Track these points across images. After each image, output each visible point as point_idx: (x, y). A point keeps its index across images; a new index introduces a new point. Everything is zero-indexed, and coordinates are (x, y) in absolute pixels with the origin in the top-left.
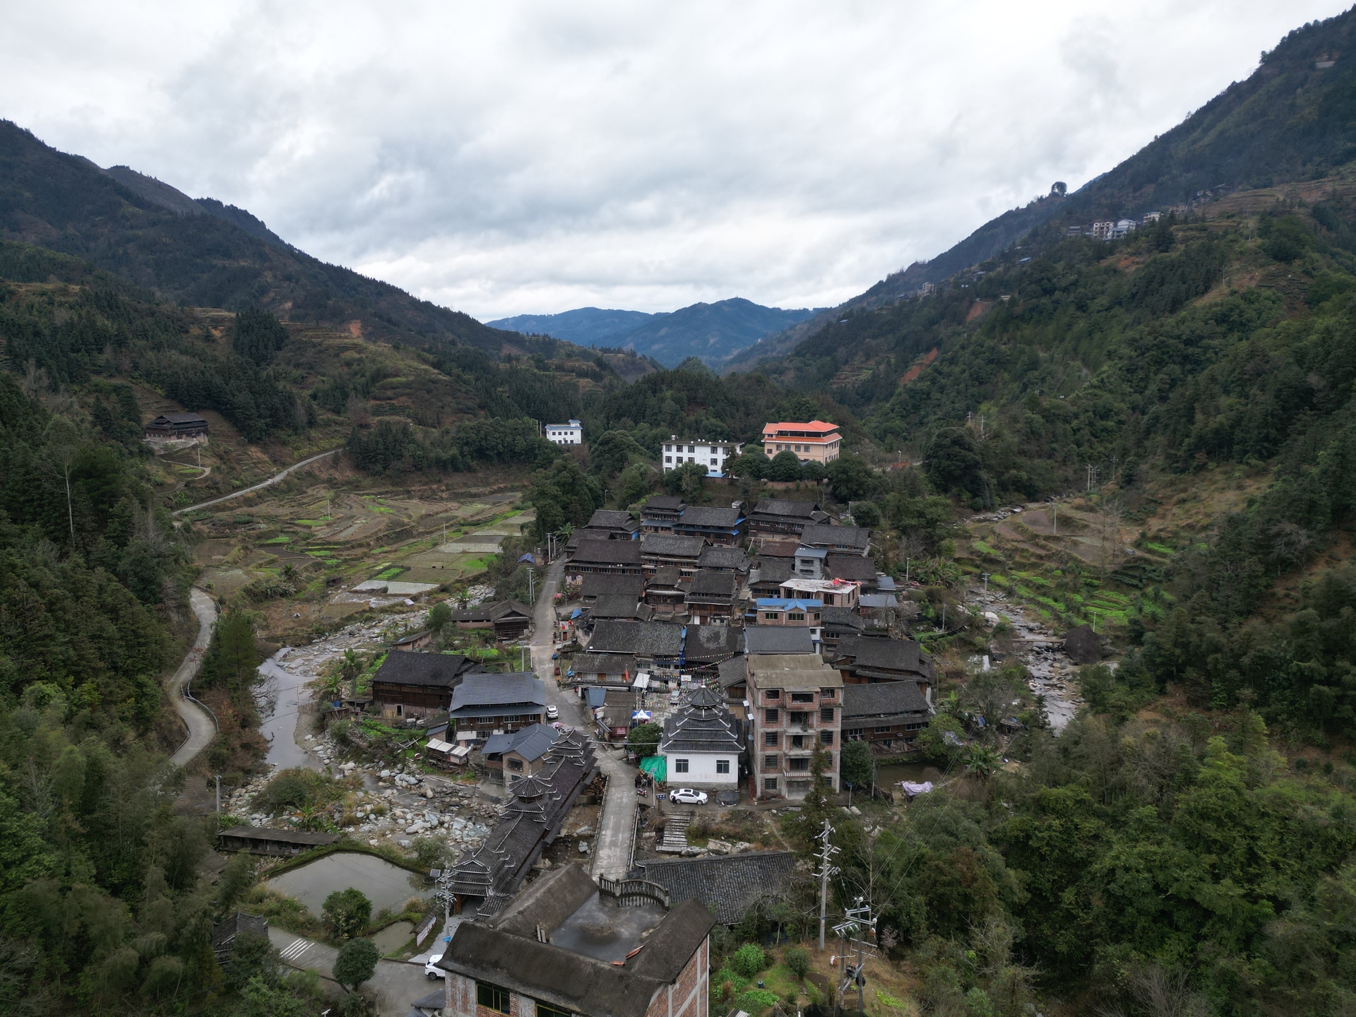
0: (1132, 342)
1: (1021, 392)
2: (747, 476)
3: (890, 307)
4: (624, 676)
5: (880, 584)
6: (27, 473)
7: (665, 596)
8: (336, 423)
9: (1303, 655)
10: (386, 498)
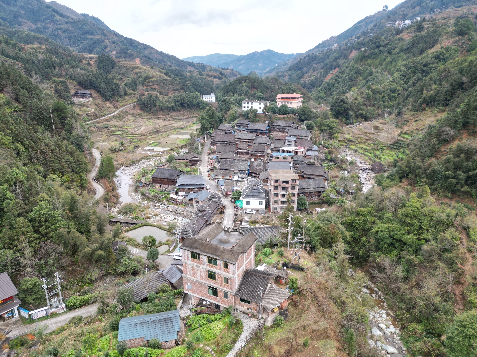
0: (405, 66)
1: (366, 84)
2: (271, 113)
3: (322, 53)
4: (230, 176)
5: (313, 148)
6: (38, 110)
7: (243, 152)
8: (134, 94)
9: (447, 169)
10: (151, 120)
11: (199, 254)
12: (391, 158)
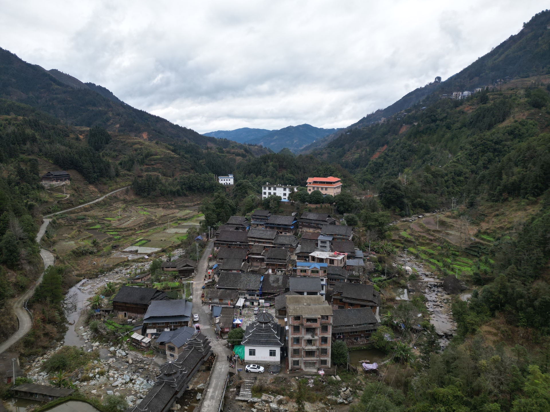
0: (471, 143)
1: (422, 164)
2: (299, 201)
3: (367, 128)
4: (232, 300)
5: (356, 254)
7: (257, 258)
8: (128, 175)
10: (148, 208)
12: (469, 269)
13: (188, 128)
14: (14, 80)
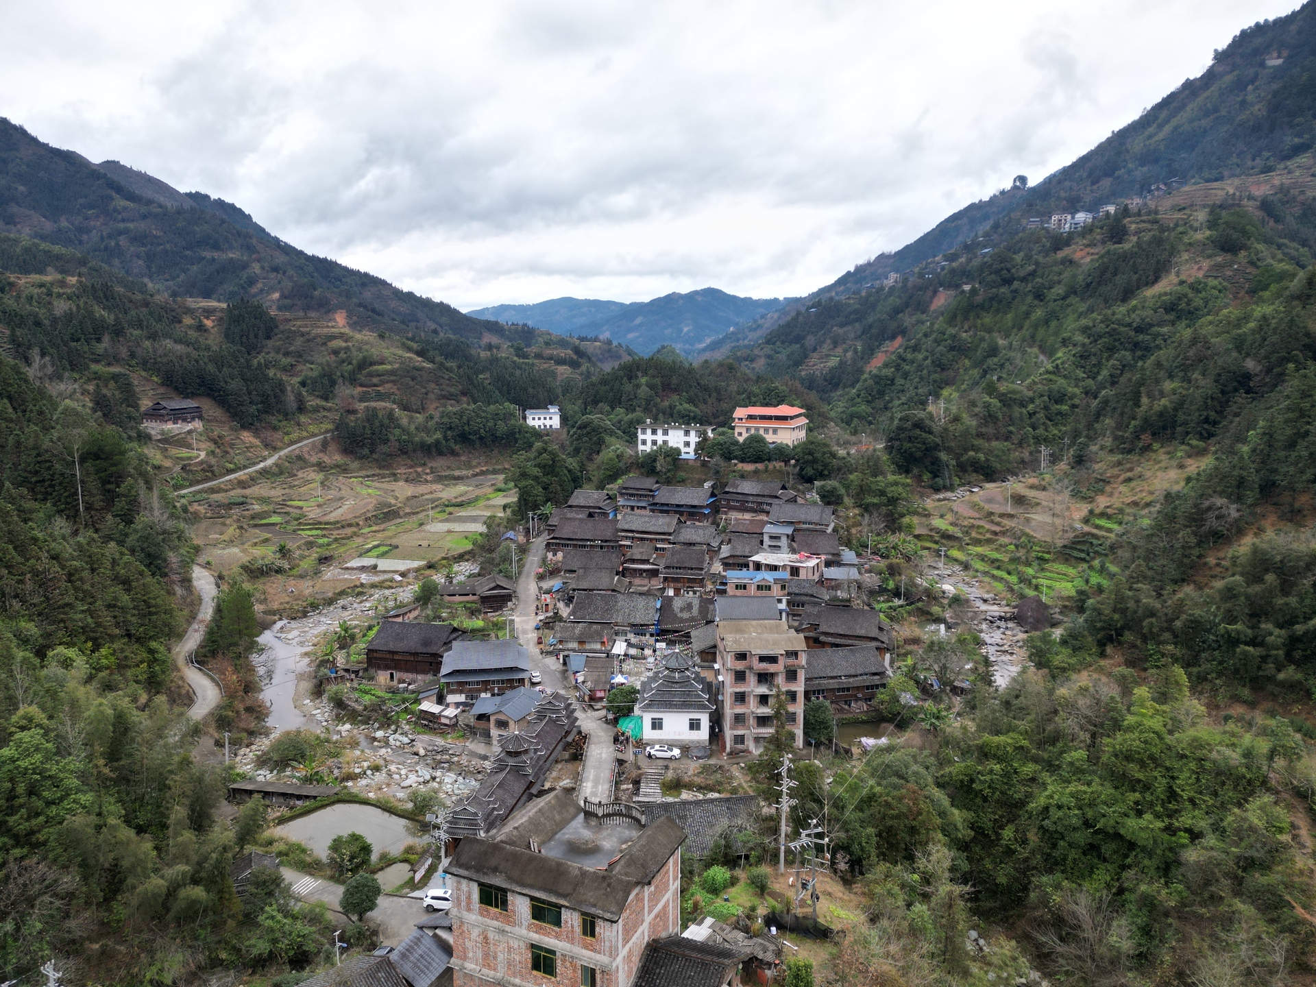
0: (1085, 330)
1: (981, 378)
2: (718, 458)
3: (857, 297)
4: (603, 643)
5: (843, 558)
6: (39, 455)
7: (640, 570)
8: (324, 409)
9: (1231, 618)
10: (373, 481)
11: (504, 891)
12: (1069, 585)
13: (437, 299)
14: (21, 188)
